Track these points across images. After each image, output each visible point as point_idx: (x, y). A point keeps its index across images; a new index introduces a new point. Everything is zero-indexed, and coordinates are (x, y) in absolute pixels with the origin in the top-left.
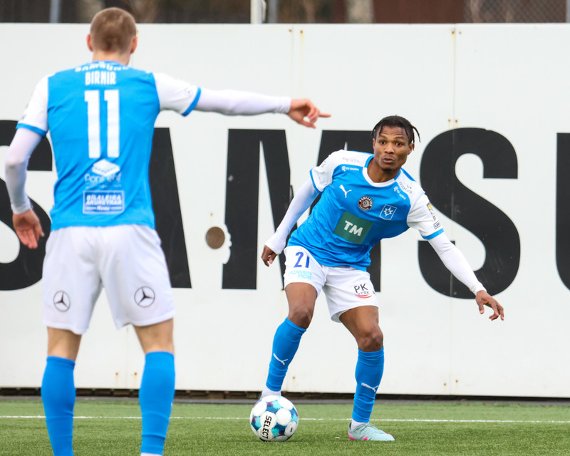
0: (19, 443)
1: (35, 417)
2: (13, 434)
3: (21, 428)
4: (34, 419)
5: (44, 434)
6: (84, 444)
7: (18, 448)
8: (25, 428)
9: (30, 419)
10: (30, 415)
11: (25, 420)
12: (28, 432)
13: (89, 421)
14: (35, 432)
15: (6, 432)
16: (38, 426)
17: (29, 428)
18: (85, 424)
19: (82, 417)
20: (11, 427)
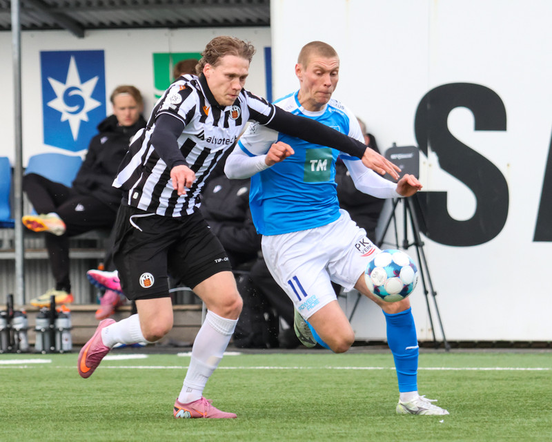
0: (479, 394)
1: (493, 369)
2: (472, 385)
3: (480, 380)
4: (493, 371)
5: (504, 385)
6: (542, 395)
7: (479, 399)
8: (484, 379)
9: (489, 371)
10: (488, 367)
11: (484, 372)
12: (487, 384)
13: (546, 372)
14: (494, 384)
15: (467, 383)
16: (497, 377)
17: (488, 379)
18: (542, 375)
19: (539, 369)
20: (471, 379)
